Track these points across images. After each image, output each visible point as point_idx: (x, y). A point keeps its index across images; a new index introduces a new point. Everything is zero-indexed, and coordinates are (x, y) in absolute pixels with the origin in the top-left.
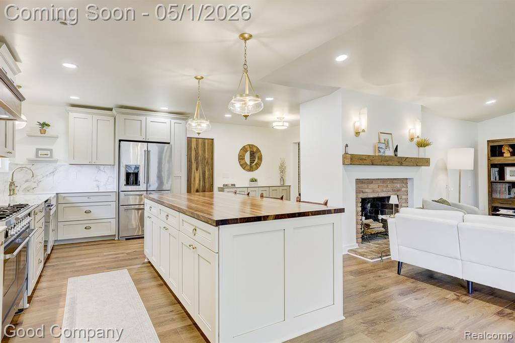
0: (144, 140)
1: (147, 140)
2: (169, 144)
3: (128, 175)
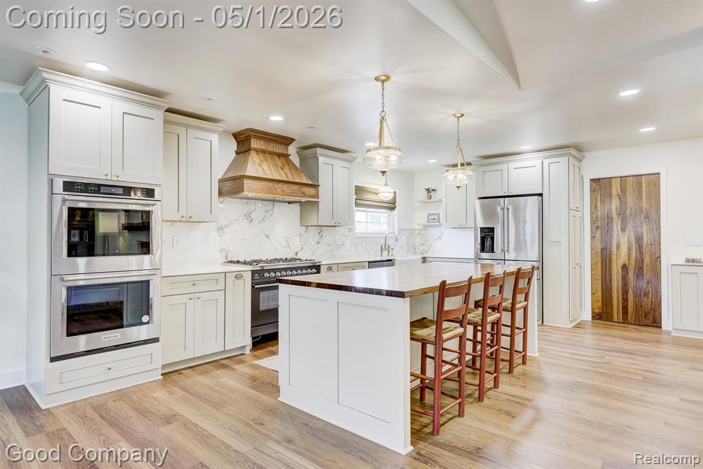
0: (506, 194)
1: (510, 194)
2: (541, 195)
3: (483, 239)
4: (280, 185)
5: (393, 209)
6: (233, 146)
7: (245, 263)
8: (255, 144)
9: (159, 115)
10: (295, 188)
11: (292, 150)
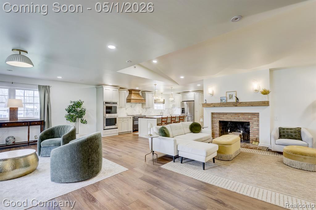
0: (187, 101)
2: (194, 101)
3: (182, 111)
4: (138, 100)
5: (164, 103)
6: (128, 92)
7: (131, 115)
8: (133, 92)
9: (118, 90)
10: (141, 100)
11: (140, 92)
